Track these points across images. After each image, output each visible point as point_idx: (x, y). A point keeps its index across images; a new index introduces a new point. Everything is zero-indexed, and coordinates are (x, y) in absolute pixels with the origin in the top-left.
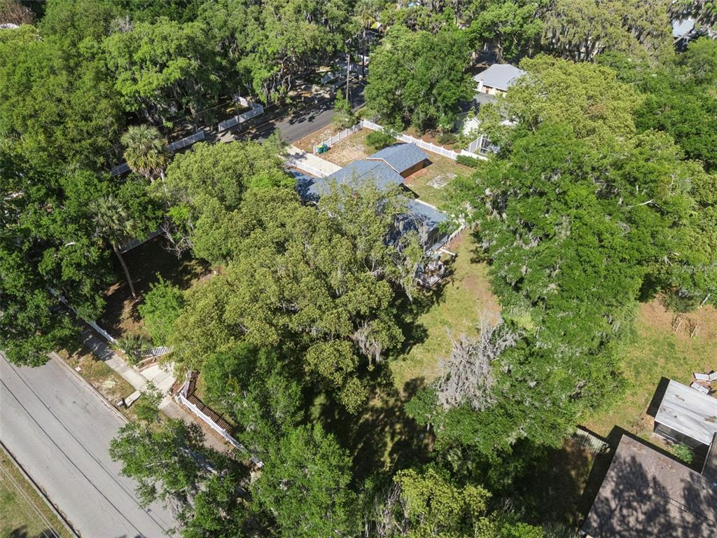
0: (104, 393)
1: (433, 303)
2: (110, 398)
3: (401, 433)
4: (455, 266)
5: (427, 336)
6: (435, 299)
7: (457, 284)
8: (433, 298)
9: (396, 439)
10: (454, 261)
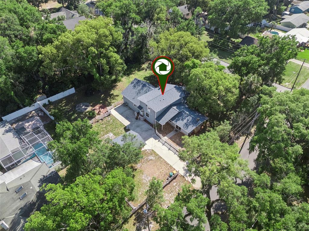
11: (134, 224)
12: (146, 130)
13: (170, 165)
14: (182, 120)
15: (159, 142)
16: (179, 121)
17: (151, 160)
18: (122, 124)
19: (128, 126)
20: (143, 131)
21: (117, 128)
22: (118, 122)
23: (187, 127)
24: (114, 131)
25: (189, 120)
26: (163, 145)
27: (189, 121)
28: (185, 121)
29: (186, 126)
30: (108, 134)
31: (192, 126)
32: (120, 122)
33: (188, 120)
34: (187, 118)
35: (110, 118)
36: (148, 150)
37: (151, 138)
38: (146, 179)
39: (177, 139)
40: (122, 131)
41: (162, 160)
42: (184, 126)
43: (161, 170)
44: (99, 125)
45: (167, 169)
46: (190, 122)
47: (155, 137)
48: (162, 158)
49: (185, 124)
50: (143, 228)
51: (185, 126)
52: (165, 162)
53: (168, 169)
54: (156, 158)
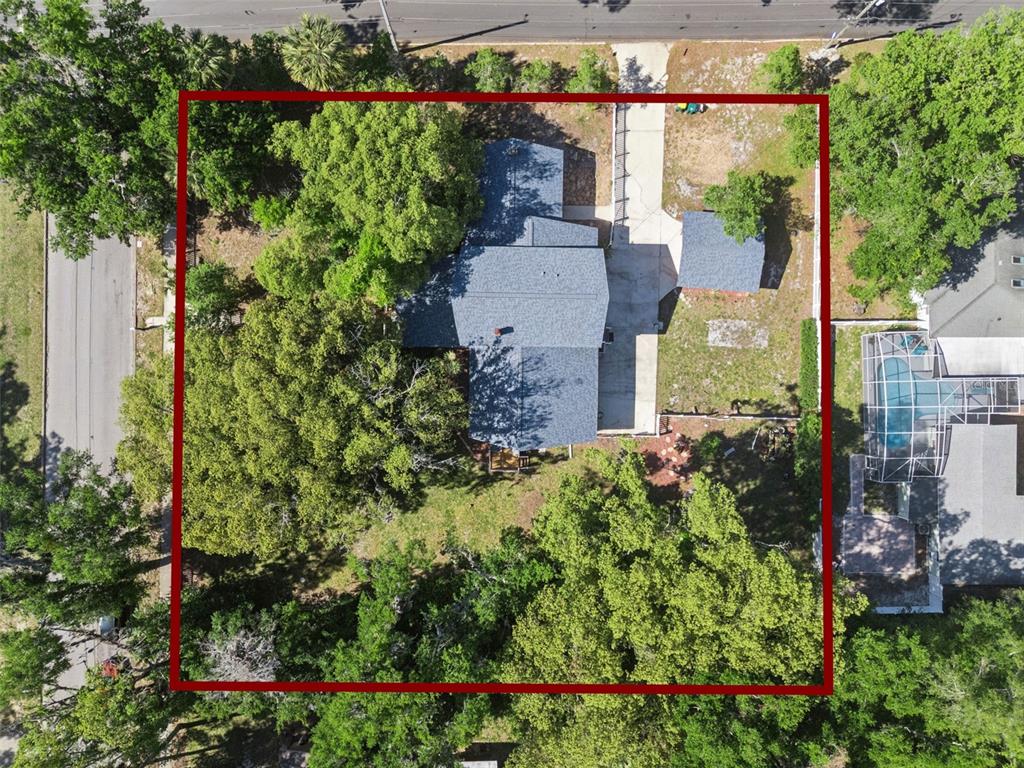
0: (140, 294)
1: (467, 484)
2: (140, 303)
3: (288, 562)
4: (545, 469)
5: (415, 510)
6: (473, 483)
7: (517, 490)
8: (473, 479)
9: (280, 562)
10: (555, 462)
11: (837, 81)
12: (622, 277)
13: (665, 135)
14: (534, 194)
15: (628, 214)
16: (544, 201)
17: (690, 184)
18: (663, 350)
19: (653, 329)
20: (630, 281)
21: (682, 349)
22: (663, 366)
23: (548, 167)
24: (697, 342)
25: (525, 176)
26: (628, 199)
27: (529, 174)
28: (533, 184)
29: (546, 170)
30: (717, 348)
31: (536, 156)
32: (658, 363)
33: (527, 179)
34: (524, 186)
35: (672, 400)
36: (675, 215)
37: (633, 244)
38: (741, 149)
39: (579, 187)
40: (681, 325)
41: (668, 164)
42: (551, 176)
43: (695, 141)
44: (717, 394)
45: (680, 135)
46: (527, 169)
47: (622, 238)
48: (664, 171)
49: (541, 178)
50: (829, 64)
51: (548, 173)
52: (666, 151)
53: (678, 131)
54: (678, 179)
